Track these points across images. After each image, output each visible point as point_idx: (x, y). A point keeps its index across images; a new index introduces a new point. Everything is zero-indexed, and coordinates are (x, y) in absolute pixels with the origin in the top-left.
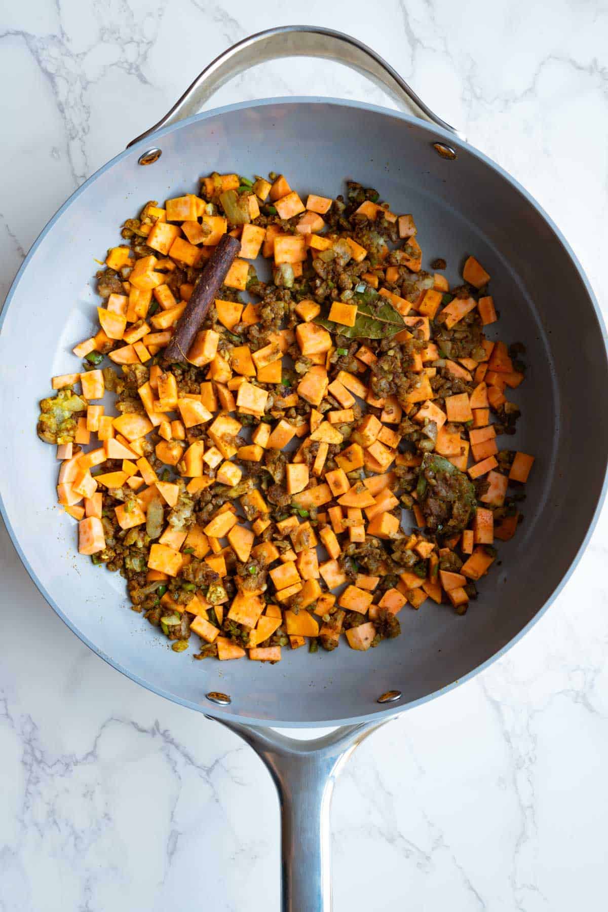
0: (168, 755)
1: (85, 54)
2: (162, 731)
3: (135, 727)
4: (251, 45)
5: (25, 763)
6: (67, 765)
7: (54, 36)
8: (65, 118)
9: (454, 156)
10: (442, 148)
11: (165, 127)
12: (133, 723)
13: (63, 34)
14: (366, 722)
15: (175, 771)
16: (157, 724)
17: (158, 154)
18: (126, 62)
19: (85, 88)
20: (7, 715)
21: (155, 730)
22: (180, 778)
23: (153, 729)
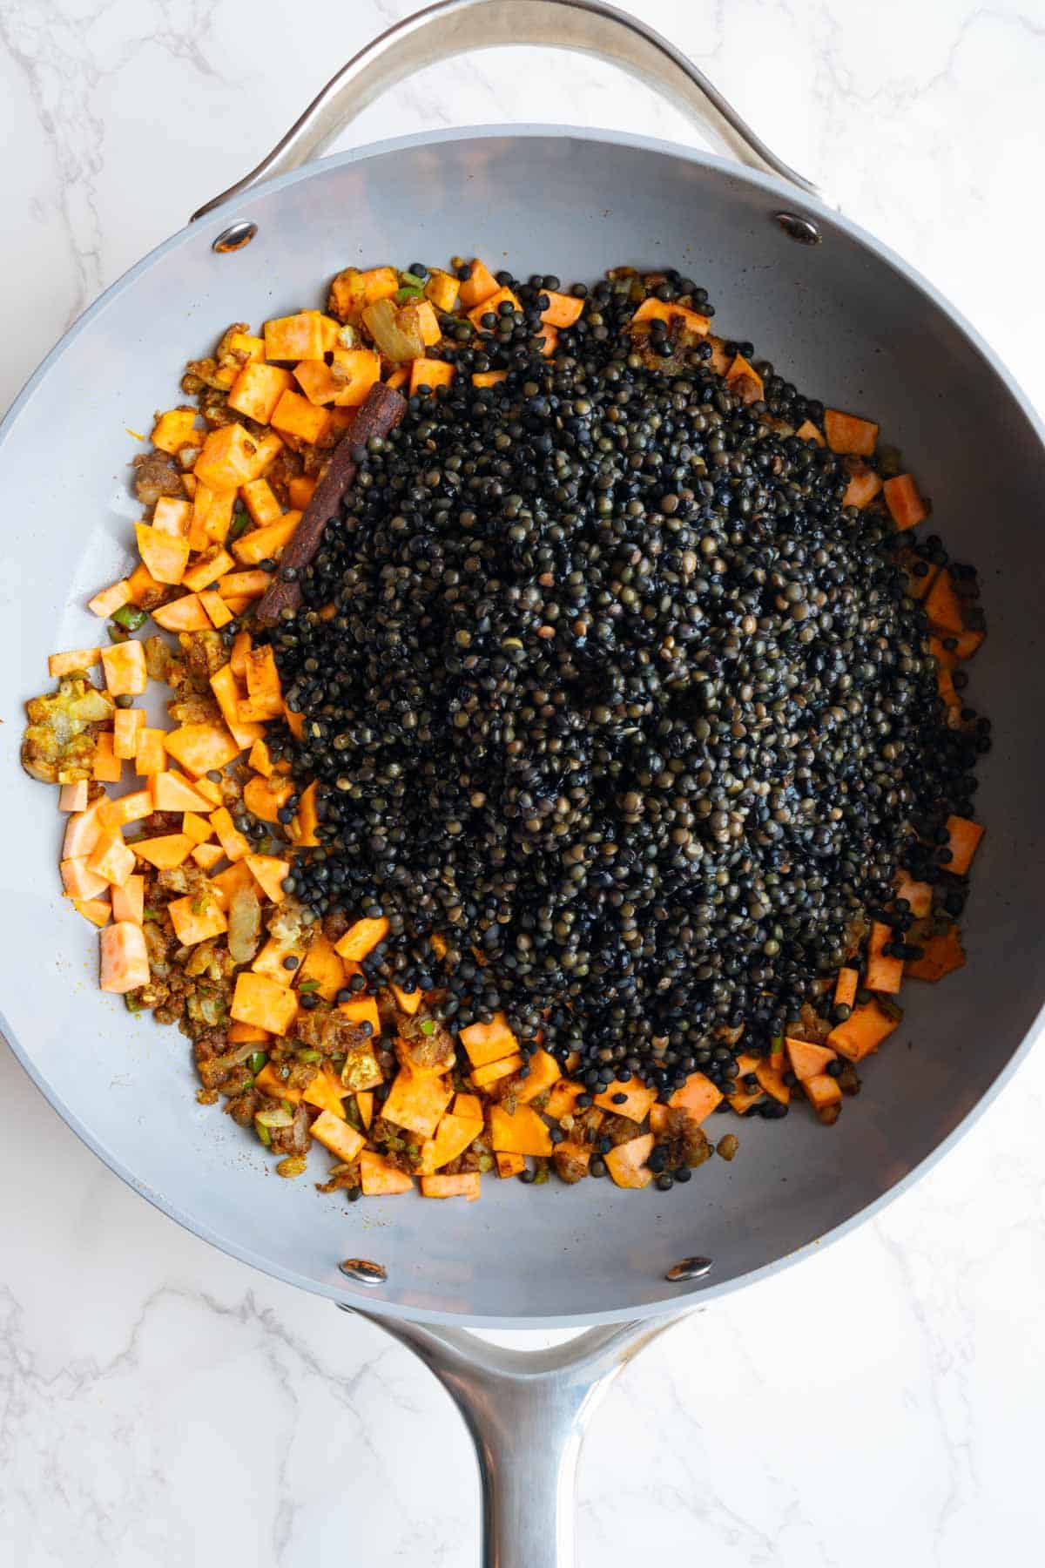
0: (272, 1357)
1: (92, 19)
2: (260, 1312)
3: (210, 1305)
6: (80, 1379)
8: (56, 143)
9: (813, 239)
10: (792, 220)
11: (263, 181)
12: (205, 1297)
14: (643, 1318)
15: (287, 1388)
16: (250, 1298)
17: (250, 233)
18: (172, 33)
19: (93, 85)
21: (246, 1310)
22: (296, 1400)
23: (243, 1308)
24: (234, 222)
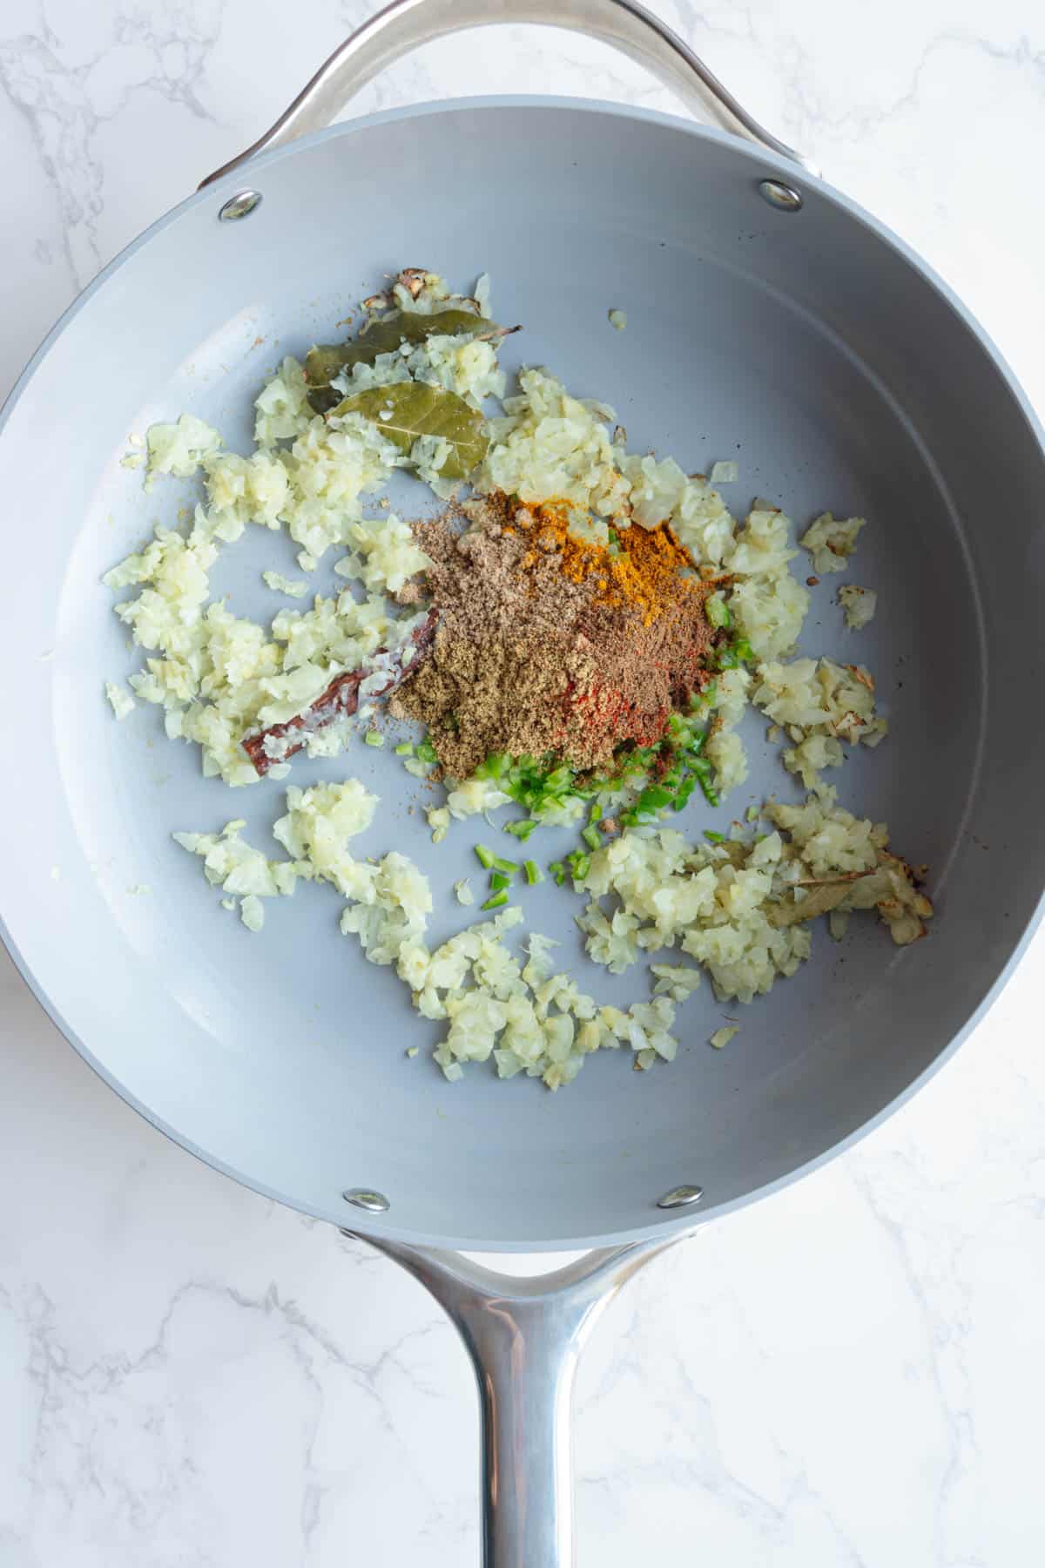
0: (296, 1347)
1: (89, 67)
2: (282, 1303)
3: (234, 1298)
5: (33, 1373)
6: (112, 1373)
7: (32, 38)
8: (58, 186)
9: (799, 206)
10: (776, 190)
12: (229, 1290)
13: (47, 33)
14: (639, 1242)
15: (311, 1376)
16: (273, 1289)
17: (256, 199)
18: (166, 78)
19: (92, 130)
21: (271, 1302)
22: (319, 1388)
23: (267, 1302)
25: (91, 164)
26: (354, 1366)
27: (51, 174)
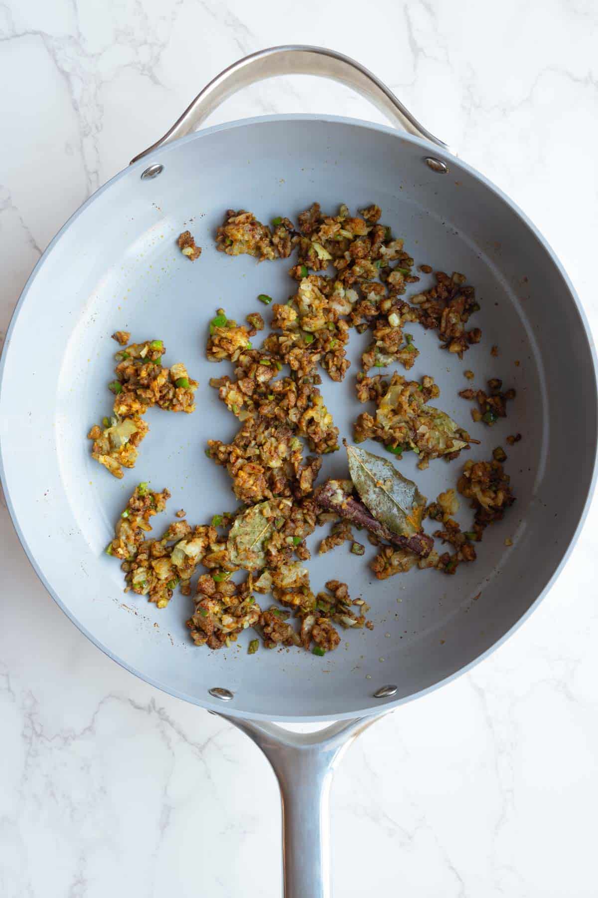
0: (162, 732)
1: (100, 54)
2: (157, 709)
3: (132, 704)
4: (251, 63)
5: (24, 736)
6: (66, 739)
7: (71, 37)
8: (79, 116)
9: (444, 170)
10: (434, 162)
11: (166, 144)
12: (130, 700)
13: (80, 34)
14: (363, 716)
15: (170, 748)
16: (153, 701)
17: (160, 169)
18: (140, 63)
19: (99, 87)
20: (9, 689)
21: (151, 707)
22: (174, 754)
23: (149, 707)
24: (152, 164)
25: (98, 105)
26: (192, 744)
27: (76, 109)
